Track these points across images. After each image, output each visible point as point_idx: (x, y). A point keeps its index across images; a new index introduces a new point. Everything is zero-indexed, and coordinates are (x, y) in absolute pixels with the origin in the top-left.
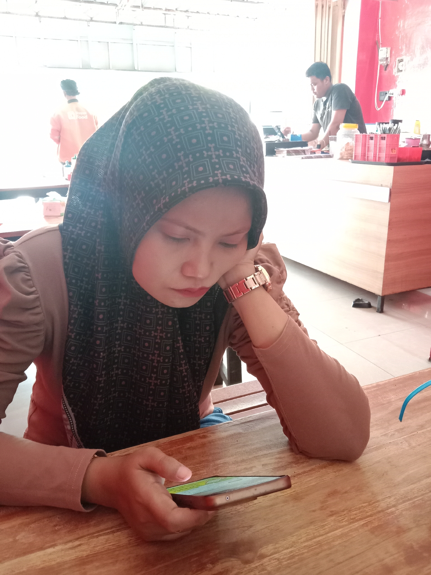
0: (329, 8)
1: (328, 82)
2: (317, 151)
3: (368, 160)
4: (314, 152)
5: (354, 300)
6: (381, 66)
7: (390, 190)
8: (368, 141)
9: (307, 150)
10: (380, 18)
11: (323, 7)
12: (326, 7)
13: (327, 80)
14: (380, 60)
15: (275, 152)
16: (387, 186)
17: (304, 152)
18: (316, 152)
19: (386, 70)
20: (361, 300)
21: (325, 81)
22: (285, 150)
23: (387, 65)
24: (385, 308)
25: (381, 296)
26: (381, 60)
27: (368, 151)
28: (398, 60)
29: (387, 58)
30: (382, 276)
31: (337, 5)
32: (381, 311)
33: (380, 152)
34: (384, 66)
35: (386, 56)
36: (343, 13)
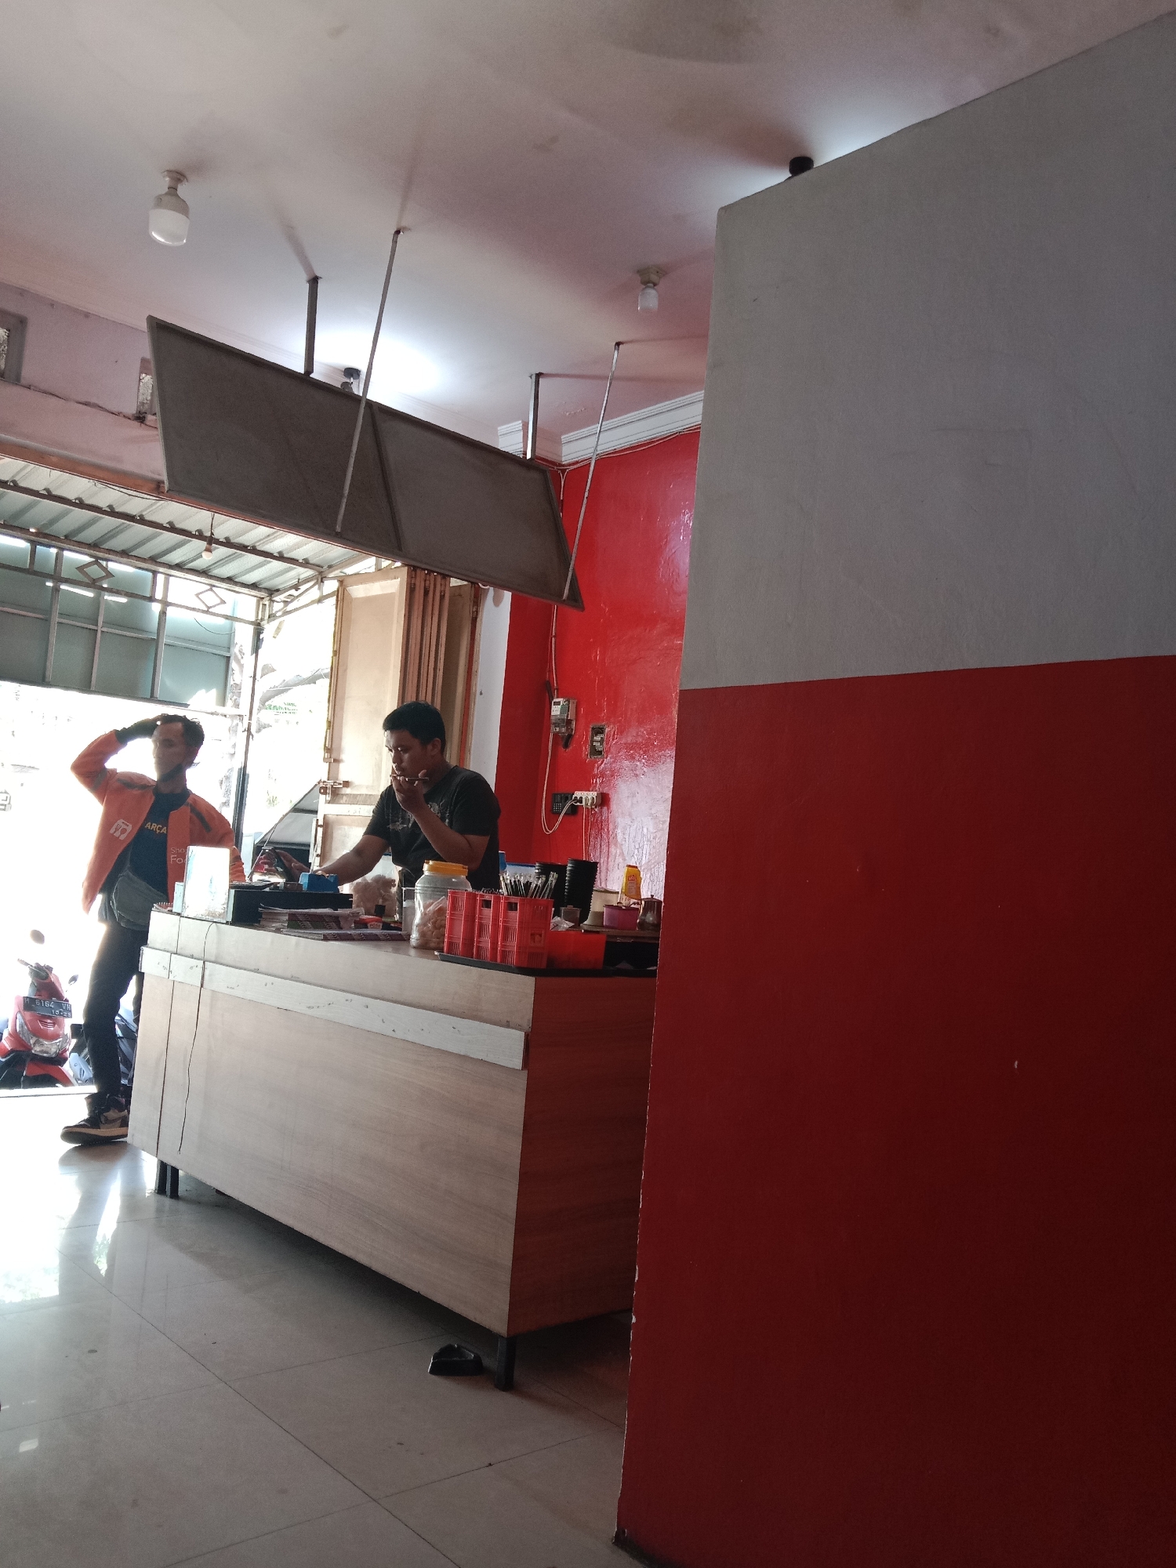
0: (442, 597)
1: (436, 751)
2: (372, 920)
3: (479, 955)
4: (364, 924)
5: (437, 1350)
6: (556, 735)
7: (527, 1036)
8: (480, 911)
9: (346, 917)
10: (554, 637)
11: (426, 593)
12: (434, 594)
13: (434, 746)
14: (554, 724)
15: (260, 915)
16: (519, 1028)
17: (336, 921)
18: (369, 925)
19: (566, 746)
20: (458, 1351)
21: (430, 747)
22: (284, 913)
23: (570, 736)
24: (518, 1375)
25: (507, 1339)
26: (556, 725)
27: (480, 936)
28: (593, 729)
29: (569, 722)
30: (505, 1277)
31: (460, 595)
32: (506, 1383)
33: (505, 938)
34: (563, 737)
35: (568, 716)
36: (473, 612)
